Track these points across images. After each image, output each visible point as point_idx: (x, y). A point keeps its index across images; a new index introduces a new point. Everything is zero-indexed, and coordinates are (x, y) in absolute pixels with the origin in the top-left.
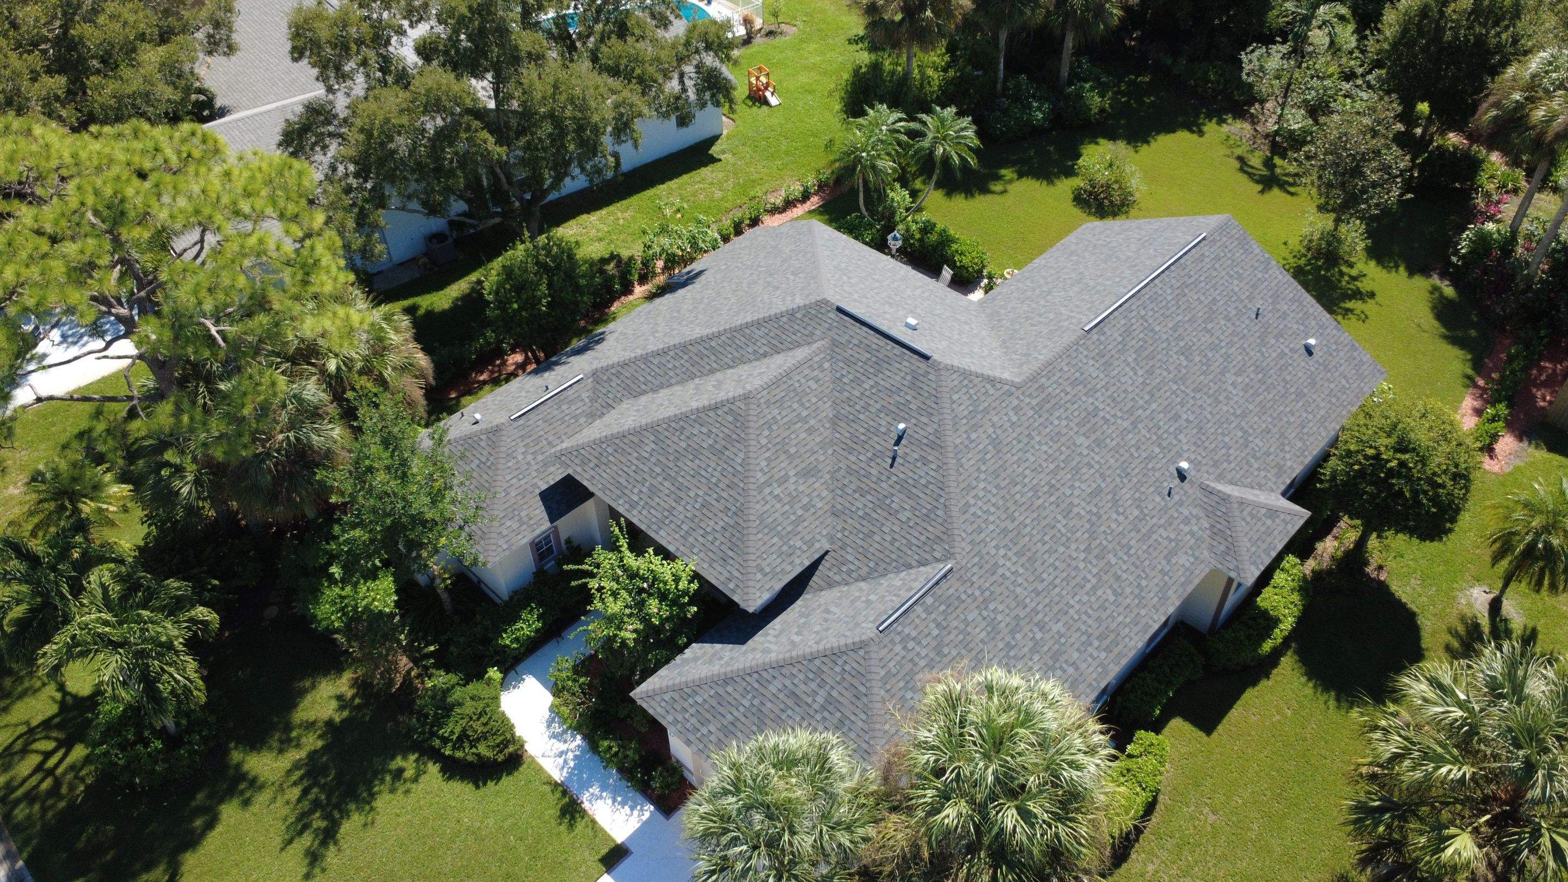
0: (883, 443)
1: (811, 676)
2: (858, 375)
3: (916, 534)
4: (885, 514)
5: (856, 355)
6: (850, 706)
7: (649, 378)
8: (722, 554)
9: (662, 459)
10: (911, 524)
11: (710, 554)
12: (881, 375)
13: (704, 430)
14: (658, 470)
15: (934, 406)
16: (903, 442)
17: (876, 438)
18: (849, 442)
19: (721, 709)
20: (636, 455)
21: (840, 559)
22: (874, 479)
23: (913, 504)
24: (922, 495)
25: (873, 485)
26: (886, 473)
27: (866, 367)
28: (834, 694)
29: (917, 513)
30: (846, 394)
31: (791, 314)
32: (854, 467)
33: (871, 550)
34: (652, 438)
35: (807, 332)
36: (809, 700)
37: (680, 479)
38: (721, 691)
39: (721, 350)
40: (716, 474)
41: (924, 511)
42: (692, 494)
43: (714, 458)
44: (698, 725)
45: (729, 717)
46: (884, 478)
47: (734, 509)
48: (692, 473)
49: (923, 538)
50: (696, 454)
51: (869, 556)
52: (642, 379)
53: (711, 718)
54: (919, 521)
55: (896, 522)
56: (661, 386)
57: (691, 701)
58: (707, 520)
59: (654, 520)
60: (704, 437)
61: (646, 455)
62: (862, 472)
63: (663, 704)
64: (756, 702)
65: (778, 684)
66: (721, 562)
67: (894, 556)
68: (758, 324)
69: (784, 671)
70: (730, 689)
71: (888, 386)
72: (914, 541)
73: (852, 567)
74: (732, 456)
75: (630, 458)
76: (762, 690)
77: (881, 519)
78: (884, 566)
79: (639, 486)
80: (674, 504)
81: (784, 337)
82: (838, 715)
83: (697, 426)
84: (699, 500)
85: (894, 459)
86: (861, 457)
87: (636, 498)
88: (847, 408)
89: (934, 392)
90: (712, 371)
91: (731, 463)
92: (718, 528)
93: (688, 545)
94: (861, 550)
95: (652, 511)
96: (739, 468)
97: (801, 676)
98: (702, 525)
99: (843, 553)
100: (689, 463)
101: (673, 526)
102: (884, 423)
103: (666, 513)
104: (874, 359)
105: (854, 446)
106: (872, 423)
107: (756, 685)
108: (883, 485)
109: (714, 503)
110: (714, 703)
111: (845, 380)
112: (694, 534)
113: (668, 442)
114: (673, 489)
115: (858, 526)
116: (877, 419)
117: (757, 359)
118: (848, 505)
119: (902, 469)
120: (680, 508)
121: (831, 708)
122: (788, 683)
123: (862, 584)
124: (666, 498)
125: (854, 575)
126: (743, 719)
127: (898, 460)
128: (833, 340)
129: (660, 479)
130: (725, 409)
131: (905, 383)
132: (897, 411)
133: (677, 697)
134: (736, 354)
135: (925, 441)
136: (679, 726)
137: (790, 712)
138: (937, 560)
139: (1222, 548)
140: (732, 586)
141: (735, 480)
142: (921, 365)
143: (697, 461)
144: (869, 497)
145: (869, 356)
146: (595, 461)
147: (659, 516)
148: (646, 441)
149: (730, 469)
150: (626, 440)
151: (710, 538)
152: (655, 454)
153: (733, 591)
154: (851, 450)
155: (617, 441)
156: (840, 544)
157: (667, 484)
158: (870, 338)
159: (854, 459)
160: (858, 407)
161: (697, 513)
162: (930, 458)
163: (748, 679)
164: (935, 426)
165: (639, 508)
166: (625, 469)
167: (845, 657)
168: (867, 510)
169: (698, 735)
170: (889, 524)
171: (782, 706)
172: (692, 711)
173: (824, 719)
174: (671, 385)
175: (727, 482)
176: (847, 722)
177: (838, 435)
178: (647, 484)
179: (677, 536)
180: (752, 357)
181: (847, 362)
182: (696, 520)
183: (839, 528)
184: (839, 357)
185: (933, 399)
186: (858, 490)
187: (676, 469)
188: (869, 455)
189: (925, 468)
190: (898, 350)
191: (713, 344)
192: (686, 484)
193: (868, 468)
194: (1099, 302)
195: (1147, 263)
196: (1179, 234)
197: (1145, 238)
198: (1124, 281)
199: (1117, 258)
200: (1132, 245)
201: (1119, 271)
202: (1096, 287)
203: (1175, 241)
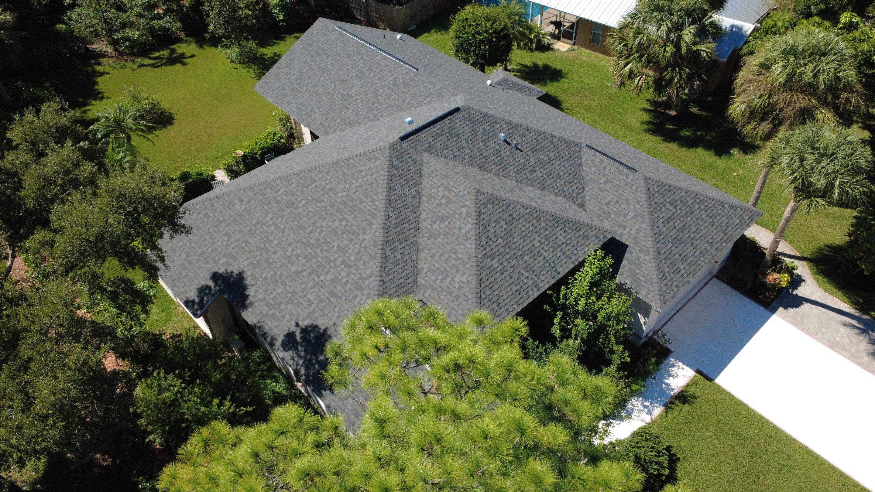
0: (505, 150)
1: (658, 208)
2: (456, 146)
3: (564, 155)
4: (549, 165)
5: (441, 143)
6: (674, 196)
7: (404, 274)
8: (581, 238)
9: (507, 257)
10: (557, 155)
11: (579, 244)
12: (460, 136)
13: (494, 224)
14: (514, 262)
15: (490, 118)
16: (508, 140)
17: (502, 153)
18: (499, 167)
19: (673, 259)
20: (498, 275)
21: (569, 195)
22: (527, 162)
23: (547, 150)
24: (542, 144)
25: (530, 164)
26: (524, 156)
27: (452, 140)
28: (668, 200)
29: (552, 150)
30: (466, 157)
31: (392, 166)
32: (516, 170)
33: (568, 178)
34: (489, 260)
35: (412, 163)
36: (671, 213)
37: (525, 249)
38: (663, 257)
39: (401, 218)
40: (527, 226)
41: (552, 147)
42: (537, 244)
43: (516, 223)
44: (680, 274)
45: (677, 256)
46: (528, 158)
47: (554, 222)
48: (522, 240)
49: (567, 153)
50: (509, 234)
51: (571, 180)
52: (403, 280)
53: (676, 267)
54: (557, 151)
55: (555, 161)
56: (415, 267)
57: (667, 275)
58: (557, 240)
59: (549, 273)
60: (499, 225)
61: (501, 267)
62: (521, 167)
63: (668, 292)
64: (670, 240)
65: (662, 226)
66: (585, 239)
67: (574, 169)
68: (390, 188)
69: (655, 220)
70: (662, 252)
71: (470, 134)
72: (567, 157)
73: (575, 191)
74: (518, 213)
75: (499, 279)
76: (664, 235)
77: (551, 167)
78: (577, 176)
79: (522, 277)
80: (541, 258)
81: (409, 176)
82: (678, 202)
83: (489, 228)
84: (543, 240)
85: (517, 149)
86: (512, 163)
87: (531, 282)
88: (476, 159)
89: (482, 115)
90: (417, 229)
91: (522, 215)
92: (564, 235)
93: (571, 256)
94: (566, 184)
95: (543, 273)
96: (528, 211)
97: (659, 213)
98: (560, 243)
99: (566, 193)
100: (515, 241)
101: (556, 262)
102: (493, 145)
103: (547, 264)
104: (448, 135)
105: (503, 165)
106: (491, 151)
107: (661, 237)
108: (532, 159)
109: (547, 232)
110: (669, 262)
111: (456, 154)
112: (563, 251)
113: (495, 250)
114: (531, 255)
115: (553, 180)
116: (489, 148)
117: (420, 198)
118: (539, 181)
119: (524, 147)
120: (546, 254)
121: (675, 204)
122: (662, 221)
123: (586, 189)
124: (536, 261)
125: (580, 191)
126: (678, 249)
127: (519, 146)
128: (425, 150)
129: (521, 262)
130: (482, 207)
131: (471, 125)
132: (486, 137)
133: (664, 283)
134: (408, 210)
135: (511, 131)
136: (680, 285)
137: (676, 224)
138: (579, 151)
139: (528, 92)
140: (601, 237)
141: (535, 215)
142: (461, 115)
143: (515, 235)
144: (537, 169)
145: (444, 136)
146: (494, 305)
147: (548, 269)
148: (490, 265)
149: (526, 217)
150: (485, 279)
151: (569, 241)
152: (501, 261)
153: (605, 236)
154: (505, 168)
155: (483, 285)
156: (561, 192)
157: (526, 259)
158: (431, 131)
159: (511, 168)
160: (478, 154)
161: (551, 244)
162: (522, 132)
163: (658, 240)
164: (503, 123)
165: (539, 281)
166: (507, 284)
167: (651, 190)
168: (544, 172)
169: (685, 275)
170: (555, 165)
171: (673, 227)
172: (672, 275)
173: (680, 209)
174: (417, 260)
175: (535, 221)
176: (682, 199)
177: (493, 171)
178: (523, 272)
179: (564, 261)
180: (417, 200)
181: (445, 147)
182: (556, 246)
183: (551, 190)
184: (439, 151)
185: (486, 117)
186: (532, 172)
187: (517, 250)
188: (511, 159)
189: (527, 137)
190: (447, 120)
191: (394, 222)
192: (529, 246)
193: (519, 163)
194: (384, 68)
195: (351, 49)
196: (325, 38)
197: (313, 54)
198: (366, 58)
199: (328, 65)
200: (317, 59)
201: (350, 62)
202: (361, 72)
203: (333, 39)
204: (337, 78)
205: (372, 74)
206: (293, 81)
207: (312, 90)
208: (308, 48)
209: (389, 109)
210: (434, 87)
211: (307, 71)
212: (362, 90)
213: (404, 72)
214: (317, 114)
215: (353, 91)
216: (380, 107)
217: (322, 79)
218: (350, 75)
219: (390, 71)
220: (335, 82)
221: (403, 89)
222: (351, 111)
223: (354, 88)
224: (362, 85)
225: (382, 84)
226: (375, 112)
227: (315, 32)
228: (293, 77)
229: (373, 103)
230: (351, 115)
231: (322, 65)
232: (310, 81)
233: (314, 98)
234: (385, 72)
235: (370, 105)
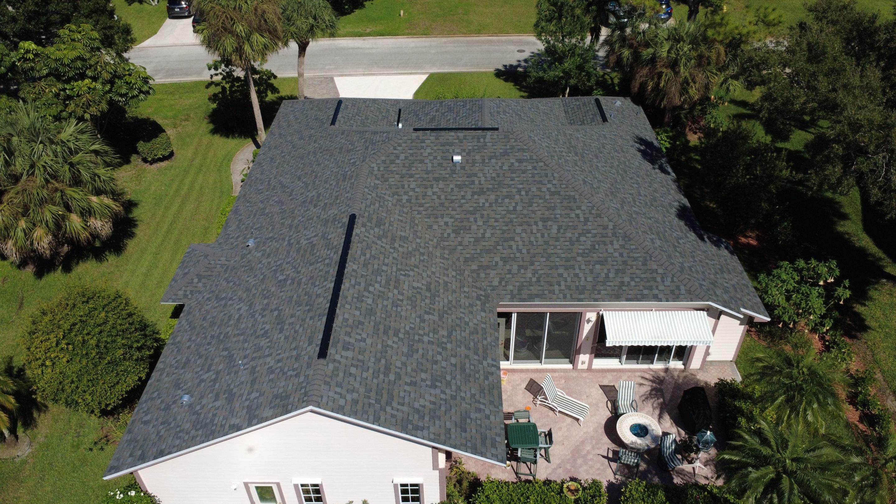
194: (368, 256)
195: (357, 313)
196: (353, 370)
197: (392, 377)
198: (363, 285)
199: (401, 340)
200: (399, 364)
201: (380, 306)
202: (388, 282)
203: (350, 354)
204: (413, 315)
205: (384, 268)
206: (454, 388)
207: (449, 346)
208: (385, 392)
209: (419, 234)
210: (369, 194)
211: (426, 372)
212: (411, 273)
213: (363, 229)
214: (475, 321)
215: (420, 285)
216: (422, 245)
217: (426, 339)
218: (401, 297)
219: (369, 247)
220: (420, 317)
221: (387, 225)
222: (446, 279)
223: (415, 284)
224: (405, 275)
225: (392, 251)
226: (431, 249)
227: (349, 397)
228: (448, 391)
229: (423, 254)
230: (450, 276)
231: (405, 350)
232: (439, 358)
233: (459, 337)
234: (373, 252)
235: (426, 257)
